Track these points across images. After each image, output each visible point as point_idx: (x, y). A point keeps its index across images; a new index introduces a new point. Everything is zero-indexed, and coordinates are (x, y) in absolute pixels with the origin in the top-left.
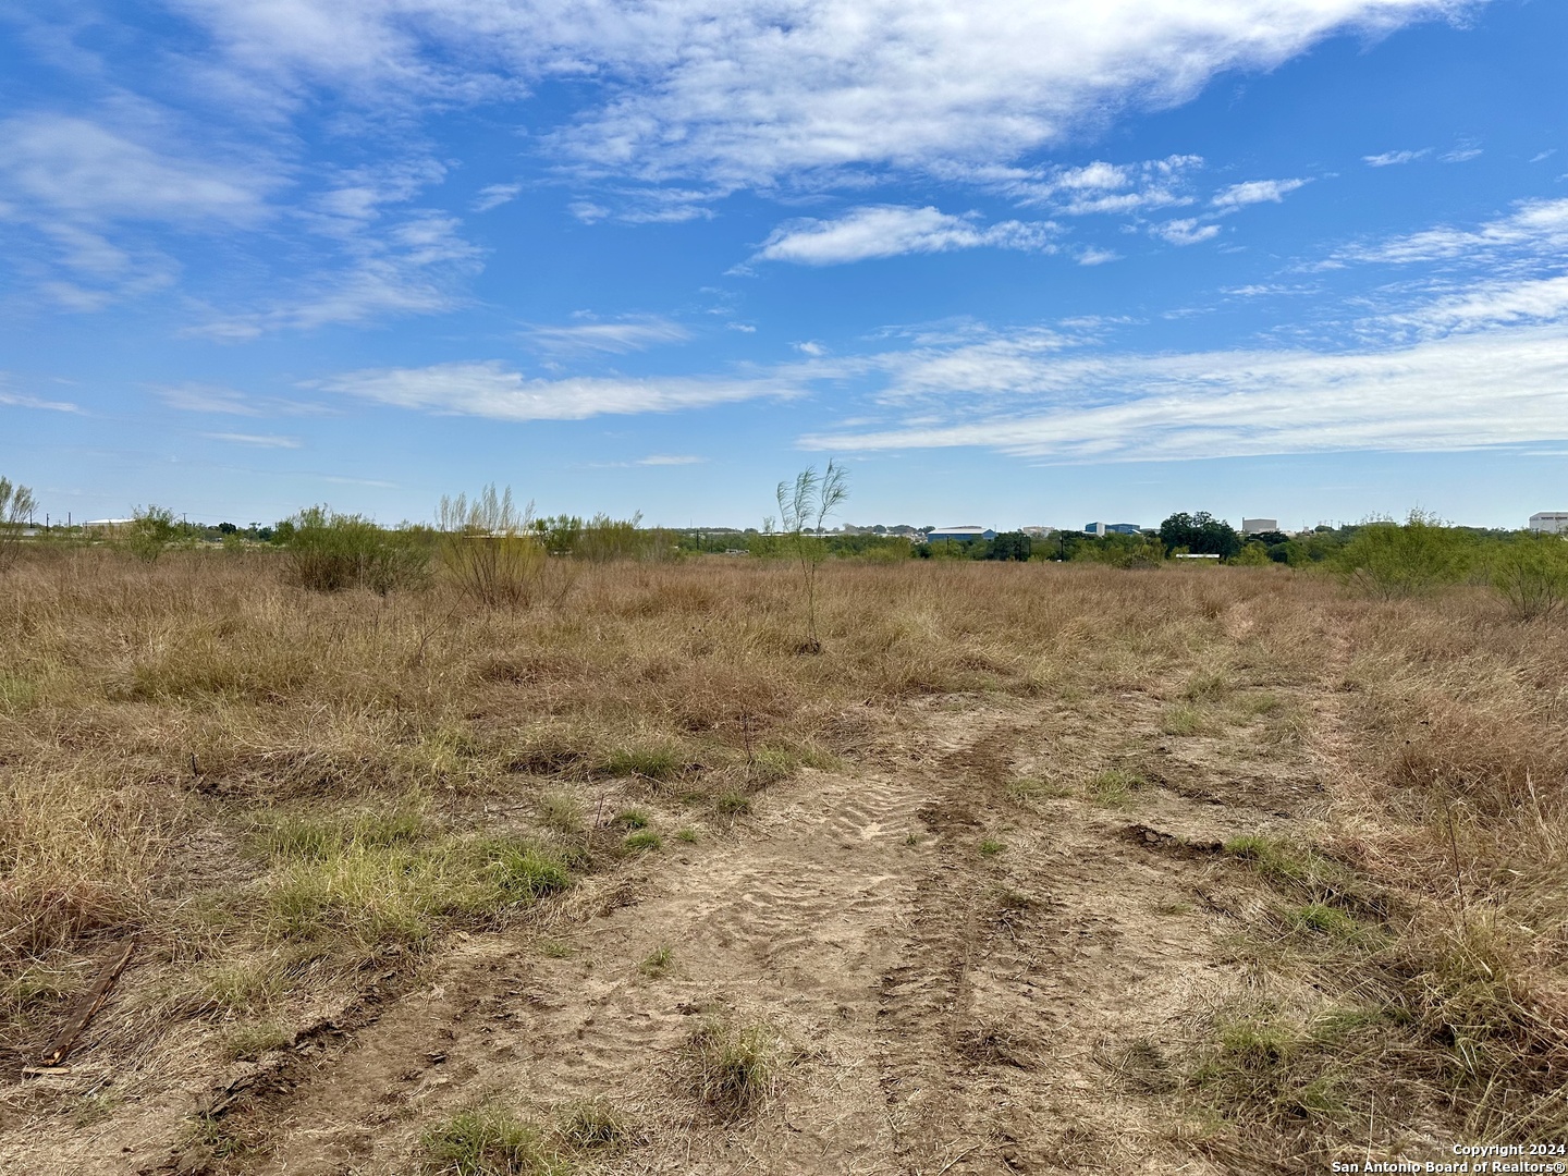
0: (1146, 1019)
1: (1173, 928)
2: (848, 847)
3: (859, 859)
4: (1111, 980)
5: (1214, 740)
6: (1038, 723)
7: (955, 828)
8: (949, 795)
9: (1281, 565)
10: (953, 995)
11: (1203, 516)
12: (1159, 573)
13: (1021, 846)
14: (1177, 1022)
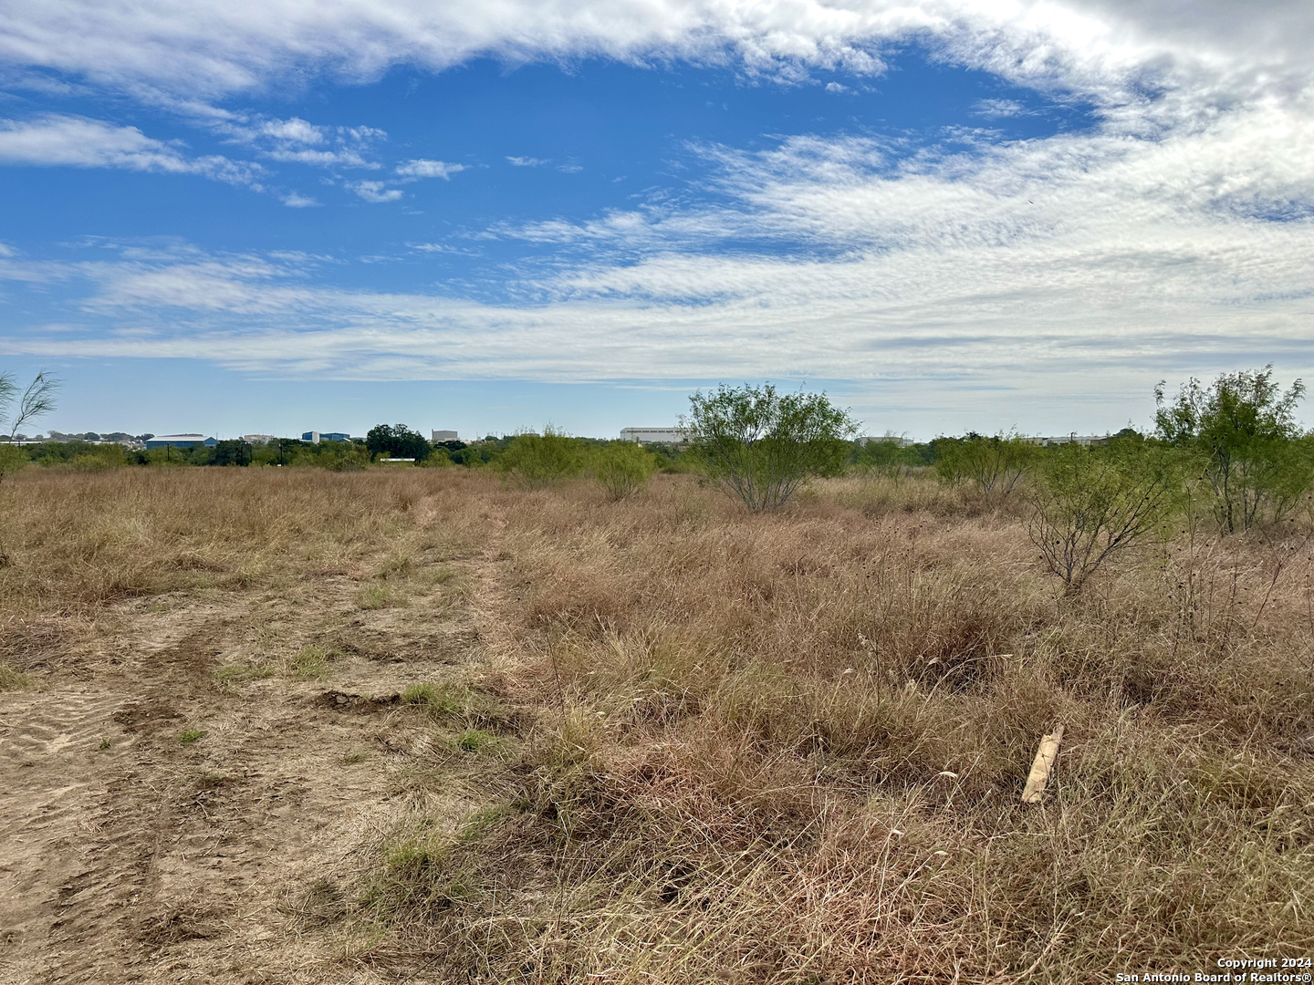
0: (327, 860)
1: (356, 775)
2: (29, 765)
3: (42, 775)
4: (298, 833)
5: (401, 609)
6: (247, 613)
7: (154, 725)
8: (150, 695)
9: (460, 466)
10: (138, 887)
11: (401, 428)
12: (364, 474)
13: (222, 730)
14: (354, 855)
